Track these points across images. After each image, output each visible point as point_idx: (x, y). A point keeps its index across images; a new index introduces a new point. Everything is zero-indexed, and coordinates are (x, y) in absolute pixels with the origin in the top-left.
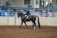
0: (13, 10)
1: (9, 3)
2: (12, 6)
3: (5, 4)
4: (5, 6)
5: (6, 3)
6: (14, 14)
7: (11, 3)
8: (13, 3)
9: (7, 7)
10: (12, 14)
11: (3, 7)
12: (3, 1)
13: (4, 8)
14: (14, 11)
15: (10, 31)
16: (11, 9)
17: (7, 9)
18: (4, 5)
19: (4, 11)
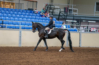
0: (76, 20)
1: (69, 8)
2: (74, 13)
3: (63, 10)
4: (63, 13)
5: (65, 8)
6: (77, 27)
7: (73, 9)
8: (77, 9)
9: (66, 15)
10: (75, 28)
11: (59, 15)
12: (58, 5)
13: (60, 17)
14: (78, 22)
15: (71, 56)
16: (73, 20)
17: (66, 19)
18: (60, 12)
19: (61, 21)
